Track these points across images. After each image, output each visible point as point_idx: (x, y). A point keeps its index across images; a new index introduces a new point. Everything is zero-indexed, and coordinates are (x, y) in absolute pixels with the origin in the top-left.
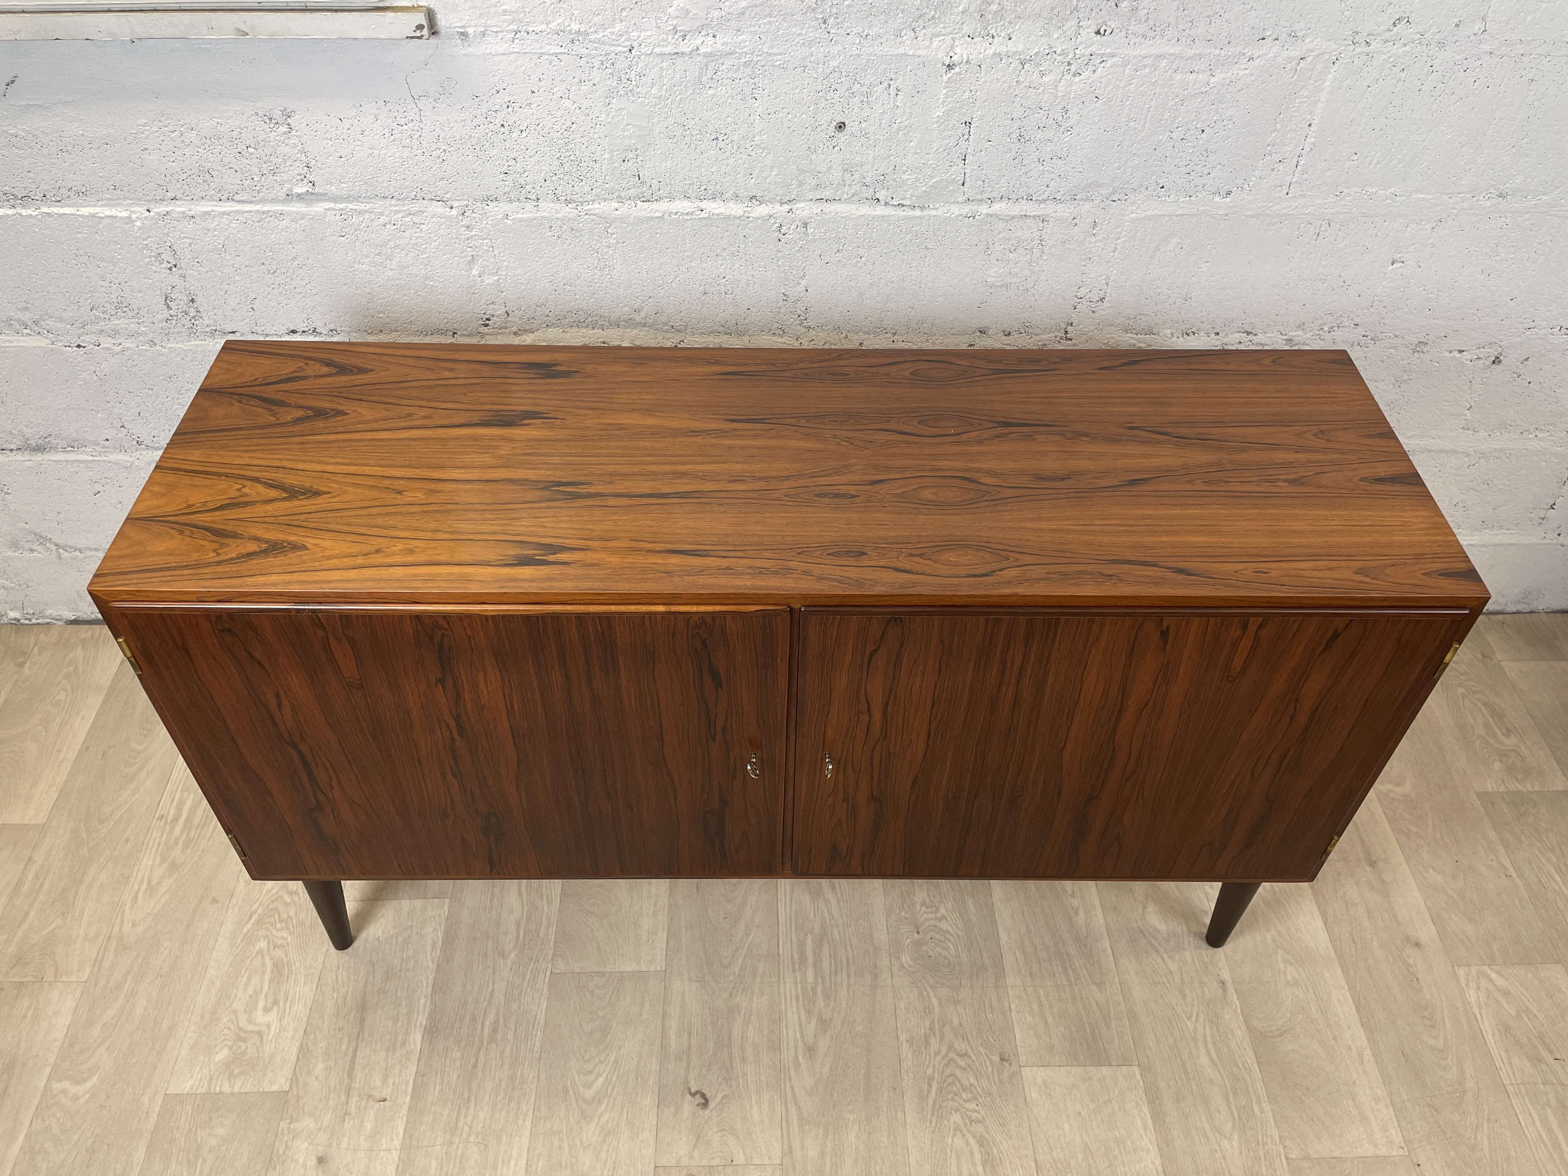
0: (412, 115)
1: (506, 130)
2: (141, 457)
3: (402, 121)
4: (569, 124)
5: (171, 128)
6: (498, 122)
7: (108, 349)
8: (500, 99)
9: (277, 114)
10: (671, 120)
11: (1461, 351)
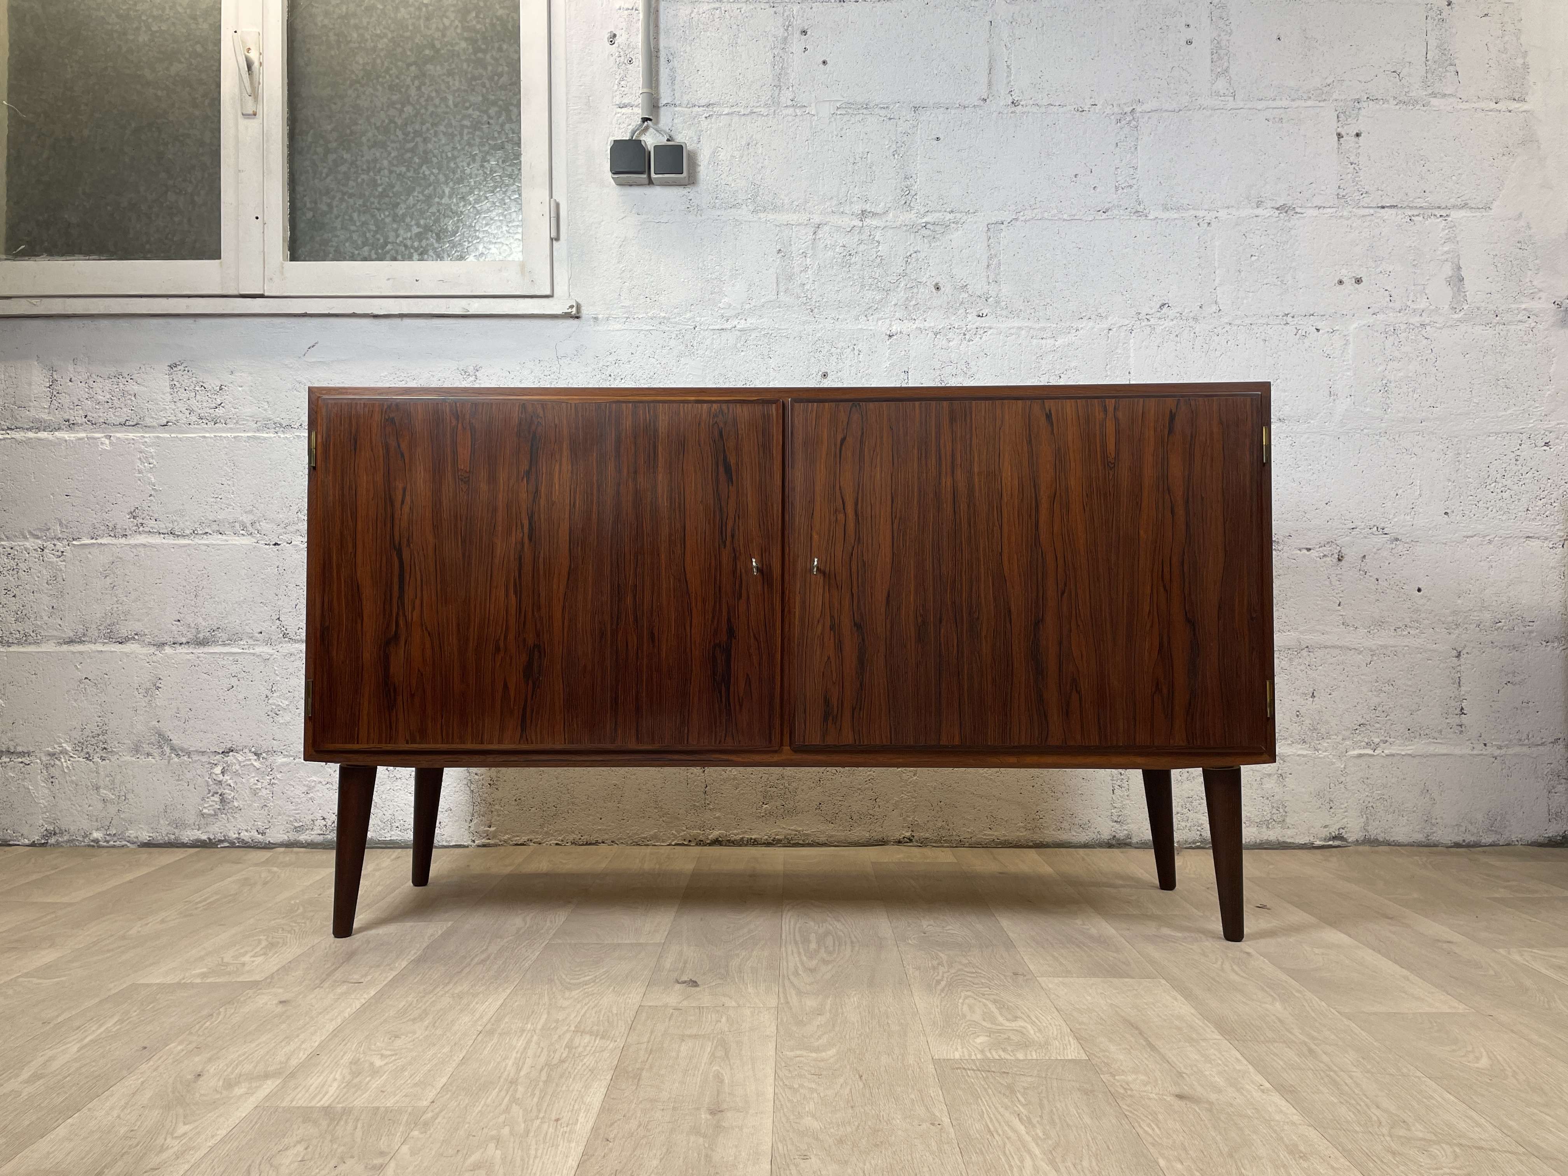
0: (554, 369)
1: (612, 379)
2: (280, 650)
3: (547, 373)
4: (652, 374)
5: (401, 379)
6: (608, 373)
7: (296, 545)
8: (611, 359)
9: (471, 369)
10: (716, 373)
11: (1309, 550)
